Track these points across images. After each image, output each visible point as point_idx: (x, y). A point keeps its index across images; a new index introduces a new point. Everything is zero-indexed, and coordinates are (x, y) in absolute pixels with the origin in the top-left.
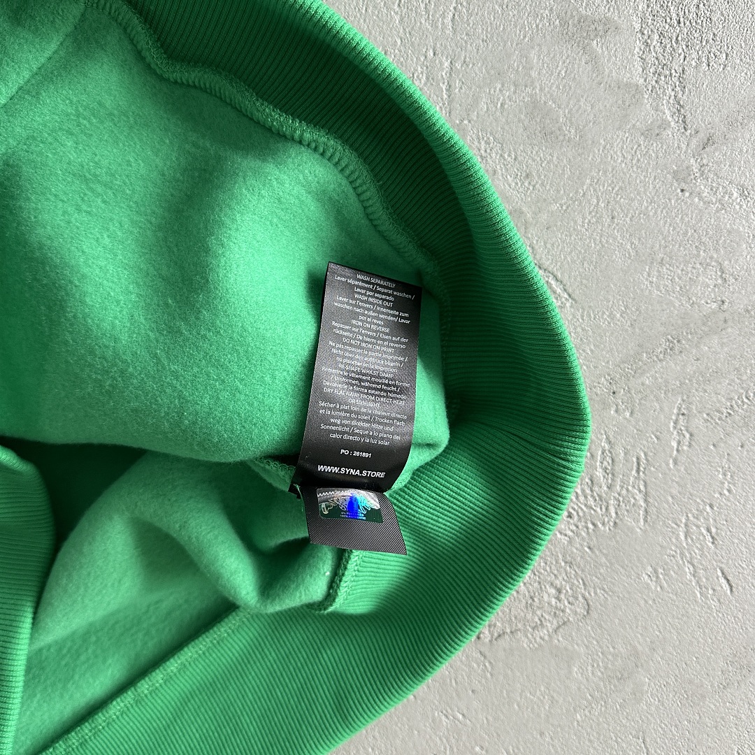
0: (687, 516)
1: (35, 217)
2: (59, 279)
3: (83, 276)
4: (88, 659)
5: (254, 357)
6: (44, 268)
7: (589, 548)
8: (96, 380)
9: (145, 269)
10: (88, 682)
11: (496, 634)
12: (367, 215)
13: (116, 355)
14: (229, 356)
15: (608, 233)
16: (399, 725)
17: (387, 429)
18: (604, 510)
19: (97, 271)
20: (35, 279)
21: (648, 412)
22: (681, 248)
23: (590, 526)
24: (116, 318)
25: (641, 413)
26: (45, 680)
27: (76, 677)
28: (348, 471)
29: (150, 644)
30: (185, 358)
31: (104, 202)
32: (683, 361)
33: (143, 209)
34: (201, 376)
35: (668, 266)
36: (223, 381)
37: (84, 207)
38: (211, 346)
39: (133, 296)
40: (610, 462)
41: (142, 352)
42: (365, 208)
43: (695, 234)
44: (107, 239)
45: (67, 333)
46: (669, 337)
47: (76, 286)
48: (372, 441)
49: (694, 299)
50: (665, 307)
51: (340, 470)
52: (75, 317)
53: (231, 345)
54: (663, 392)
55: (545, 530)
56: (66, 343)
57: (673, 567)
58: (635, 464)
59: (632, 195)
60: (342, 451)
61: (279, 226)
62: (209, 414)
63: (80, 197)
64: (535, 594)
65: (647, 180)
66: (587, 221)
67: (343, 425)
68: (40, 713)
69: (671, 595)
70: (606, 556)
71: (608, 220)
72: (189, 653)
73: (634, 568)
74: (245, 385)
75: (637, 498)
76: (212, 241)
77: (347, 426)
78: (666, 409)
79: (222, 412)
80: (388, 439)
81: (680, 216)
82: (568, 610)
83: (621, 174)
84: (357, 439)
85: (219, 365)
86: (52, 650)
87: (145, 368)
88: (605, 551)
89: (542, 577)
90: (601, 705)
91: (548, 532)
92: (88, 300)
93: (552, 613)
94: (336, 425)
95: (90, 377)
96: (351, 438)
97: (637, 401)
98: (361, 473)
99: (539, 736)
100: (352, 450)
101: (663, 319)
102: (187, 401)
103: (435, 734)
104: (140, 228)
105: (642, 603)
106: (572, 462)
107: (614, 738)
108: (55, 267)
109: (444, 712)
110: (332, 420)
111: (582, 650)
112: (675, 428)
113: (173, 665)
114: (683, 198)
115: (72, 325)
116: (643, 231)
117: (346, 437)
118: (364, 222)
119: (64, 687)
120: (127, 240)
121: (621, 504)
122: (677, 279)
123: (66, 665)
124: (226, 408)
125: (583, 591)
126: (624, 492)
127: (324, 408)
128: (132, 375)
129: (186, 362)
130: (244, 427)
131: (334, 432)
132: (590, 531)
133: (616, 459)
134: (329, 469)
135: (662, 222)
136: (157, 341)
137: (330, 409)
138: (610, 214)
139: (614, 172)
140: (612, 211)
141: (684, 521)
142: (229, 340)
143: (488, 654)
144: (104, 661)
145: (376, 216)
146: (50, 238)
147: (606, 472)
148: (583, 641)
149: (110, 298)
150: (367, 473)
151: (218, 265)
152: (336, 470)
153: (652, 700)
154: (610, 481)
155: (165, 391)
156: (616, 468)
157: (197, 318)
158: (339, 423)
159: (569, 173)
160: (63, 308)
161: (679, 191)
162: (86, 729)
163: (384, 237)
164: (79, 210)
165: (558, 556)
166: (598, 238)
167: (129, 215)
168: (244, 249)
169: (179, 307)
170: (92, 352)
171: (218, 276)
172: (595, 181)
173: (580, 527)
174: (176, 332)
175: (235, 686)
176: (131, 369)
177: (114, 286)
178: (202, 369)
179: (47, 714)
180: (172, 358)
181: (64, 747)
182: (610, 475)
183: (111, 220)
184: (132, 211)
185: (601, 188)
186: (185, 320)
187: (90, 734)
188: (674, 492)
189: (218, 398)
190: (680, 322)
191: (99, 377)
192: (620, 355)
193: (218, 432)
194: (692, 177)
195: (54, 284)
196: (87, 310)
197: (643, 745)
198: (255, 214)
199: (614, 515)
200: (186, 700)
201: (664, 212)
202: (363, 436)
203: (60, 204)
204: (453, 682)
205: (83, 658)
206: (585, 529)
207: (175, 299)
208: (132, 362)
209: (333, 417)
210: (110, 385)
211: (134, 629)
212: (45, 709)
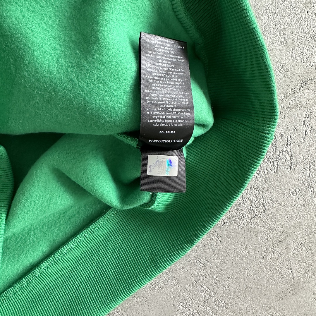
0: (310, 165)
1: (6, 14)
2: (20, 45)
3: (32, 42)
4: (30, 243)
5: (122, 78)
6: (12, 40)
7: (265, 181)
8: (40, 95)
9: (64, 38)
10: (30, 254)
11: (223, 223)
12: (173, 9)
13: (51, 80)
14: (109, 78)
15: (273, 33)
16: (178, 267)
17: (181, 117)
18: (272, 163)
19: (40, 40)
20: (7, 46)
21: (292, 117)
22: (307, 40)
23: (266, 171)
24: (50, 62)
25: (289, 118)
26: (9, 254)
27: (25, 252)
28: (164, 141)
29: (60, 235)
30: (87, 79)
31: (41, 6)
32: (308, 93)
33: (61, 9)
34: (95, 88)
35: (301, 48)
36: (106, 91)
37: (31, 9)
38: (100, 72)
39: (58, 51)
40: (275, 141)
41: (64, 78)
42: (173, 5)
43: (313, 32)
44: (43, 24)
45: (25, 72)
46: (302, 81)
47: (29, 48)
48: (175, 125)
49: (313, 63)
50: (300, 67)
51: (160, 141)
52: (29, 62)
53: (110, 72)
54: (299, 107)
55: (253, 168)
56: (24, 77)
57: (304, 189)
58: (286, 141)
59: (284, 14)
60: (160, 132)
61: (132, 13)
62: (99, 108)
63: (29, 4)
64: (241, 204)
65: (291, 7)
66: (264, 27)
67: (159, 119)
68: (7, 270)
69: (303, 202)
70: (273, 184)
71: (273, 27)
72: (79, 238)
73: (286, 190)
74: (117, 93)
75: (287, 157)
76: (100, 19)
77: (161, 119)
78: (300, 115)
79: (106, 107)
80: (182, 123)
81: (307, 24)
82: (256, 211)
83: (280, 4)
84: (167, 125)
85: (104, 83)
86: (12, 239)
87: (66, 86)
88: (272, 183)
89: (244, 195)
90: (272, 254)
91: (254, 169)
92: (36, 53)
93: (249, 212)
94: (155, 119)
95: (37, 93)
96: (164, 125)
97: (287, 112)
98: (171, 141)
99: (243, 270)
100: (165, 131)
101: (299, 73)
102: (88, 103)
103: (195, 271)
104: (60, 18)
105: (290, 206)
106: (268, 134)
107: (278, 270)
108: (18, 38)
109: (199, 260)
110: (153, 117)
111: (262, 229)
112: (304, 124)
113: (72, 243)
114: (308, 15)
115: (27, 67)
116: (290, 32)
117: (161, 125)
118: (172, 13)
119: (19, 257)
120: (54, 24)
121: (280, 160)
122: (305, 55)
123: (19, 247)
124: (108, 105)
125: (262, 201)
126: (281, 154)
127: (149, 111)
128: (59, 90)
129: (87, 82)
130: (117, 115)
131: (155, 123)
132: (266, 173)
133: (277, 140)
134: (154, 141)
135: (298, 27)
136: (72, 72)
137: (152, 111)
138: (274, 24)
139: (276, 4)
140: (275, 22)
141: (308, 167)
142: (109, 69)
143: (219, 232)
144: (38, 243)
145: (177, 9)
146: (14, 24)
147: (273, 146)
148: (263, 225)
149: (46, 53)
150: (174, 141)
151: (104, 30)
152: (158, 141)
153: (295, 251)
154: (275, 150)
155: (77, 98)
156: (278, 144)
157: (93, 59)
158: (157, 118)
159: (255, 4)
160: (22, 59)
161: (306, 12)
162: (30, 276)
163: (180, 22)
164: (28, 10)
165: (251, 186)
166: (269, 35)
167: (54, 12)
168: (116, 23)
169: (83, 54)
170: (38, 80)
171: (104, 36)
172: (268, 8)
173: (261, 172)
174: (82, 66)
175: (102, 253)
176: (59, 88)
177: (48, 47)
178: (96, 85)
179: (10, 270)
180: (80, 80)
181: (19, 286)
182: (275, 147)
183: (45, 15)
184: (55, 10)
185: (270, 11)
186: (87, 60)
187: (32, 279)
188: (304, 154)
189: (104, 100)
190: (306, 74)
191: (43, 93)
192: (280, 91)
193: (104, 118)
194: (313, 5)
195: (17, 47)
196: (35, 59)
197: (291, 272)
198: (121, 5)
199: (276, 165)
200: (78, 261)
201: (299, 22)
202: (170, 123)
203: (19, 8)
204: (203, 246)
205: (27, 243)
206: (264, 173)
207: (80, 51)
208: (59, 83)
209: (154, 115)
210: (48, 97)
211: (53, 227)
212: (10, 268)
